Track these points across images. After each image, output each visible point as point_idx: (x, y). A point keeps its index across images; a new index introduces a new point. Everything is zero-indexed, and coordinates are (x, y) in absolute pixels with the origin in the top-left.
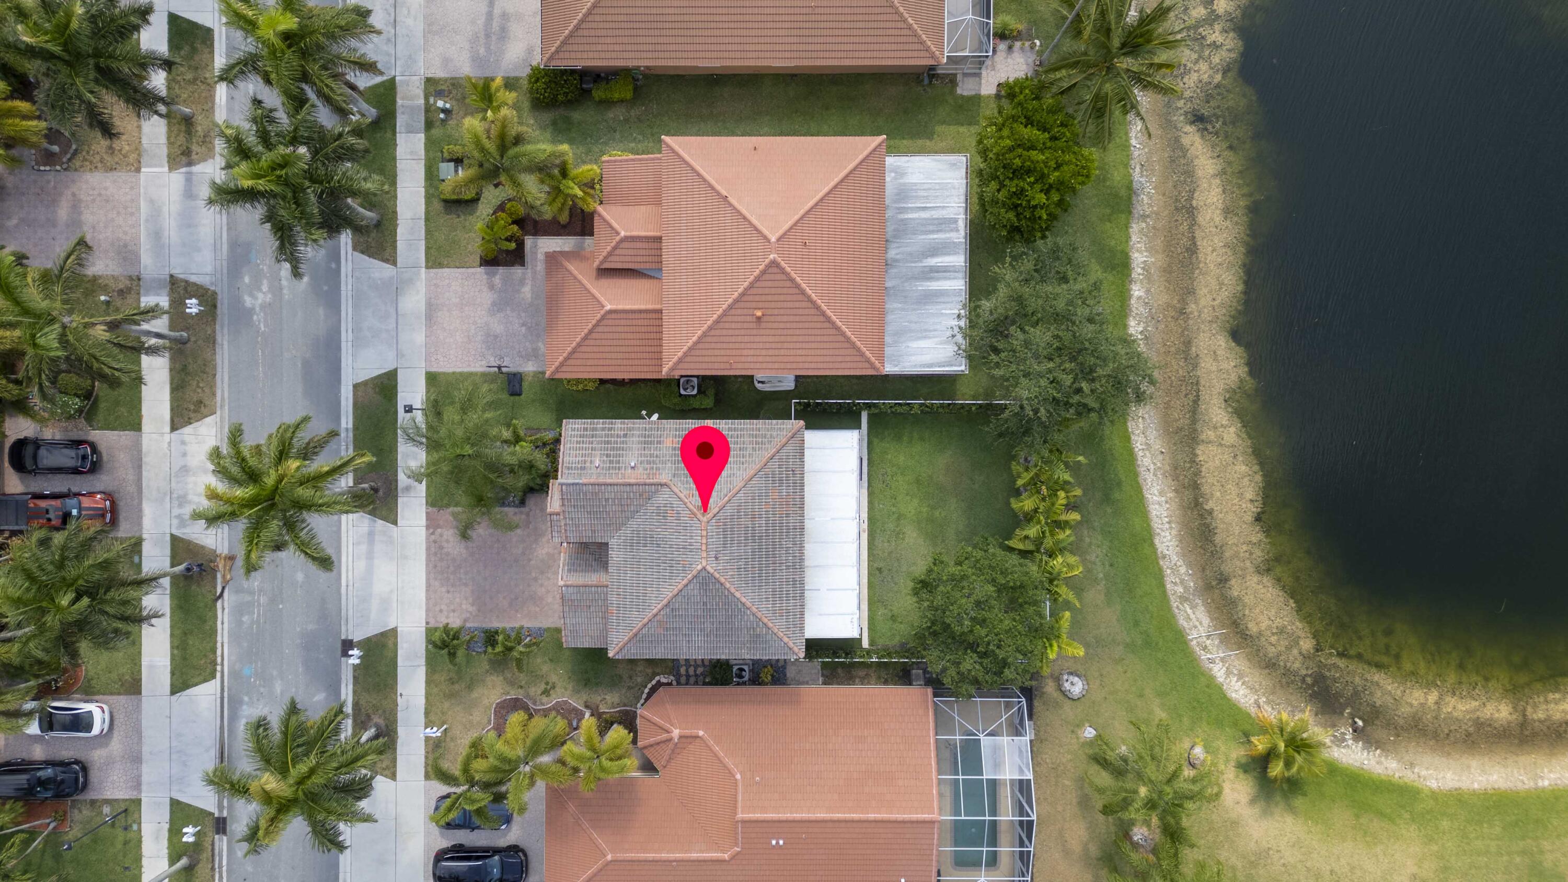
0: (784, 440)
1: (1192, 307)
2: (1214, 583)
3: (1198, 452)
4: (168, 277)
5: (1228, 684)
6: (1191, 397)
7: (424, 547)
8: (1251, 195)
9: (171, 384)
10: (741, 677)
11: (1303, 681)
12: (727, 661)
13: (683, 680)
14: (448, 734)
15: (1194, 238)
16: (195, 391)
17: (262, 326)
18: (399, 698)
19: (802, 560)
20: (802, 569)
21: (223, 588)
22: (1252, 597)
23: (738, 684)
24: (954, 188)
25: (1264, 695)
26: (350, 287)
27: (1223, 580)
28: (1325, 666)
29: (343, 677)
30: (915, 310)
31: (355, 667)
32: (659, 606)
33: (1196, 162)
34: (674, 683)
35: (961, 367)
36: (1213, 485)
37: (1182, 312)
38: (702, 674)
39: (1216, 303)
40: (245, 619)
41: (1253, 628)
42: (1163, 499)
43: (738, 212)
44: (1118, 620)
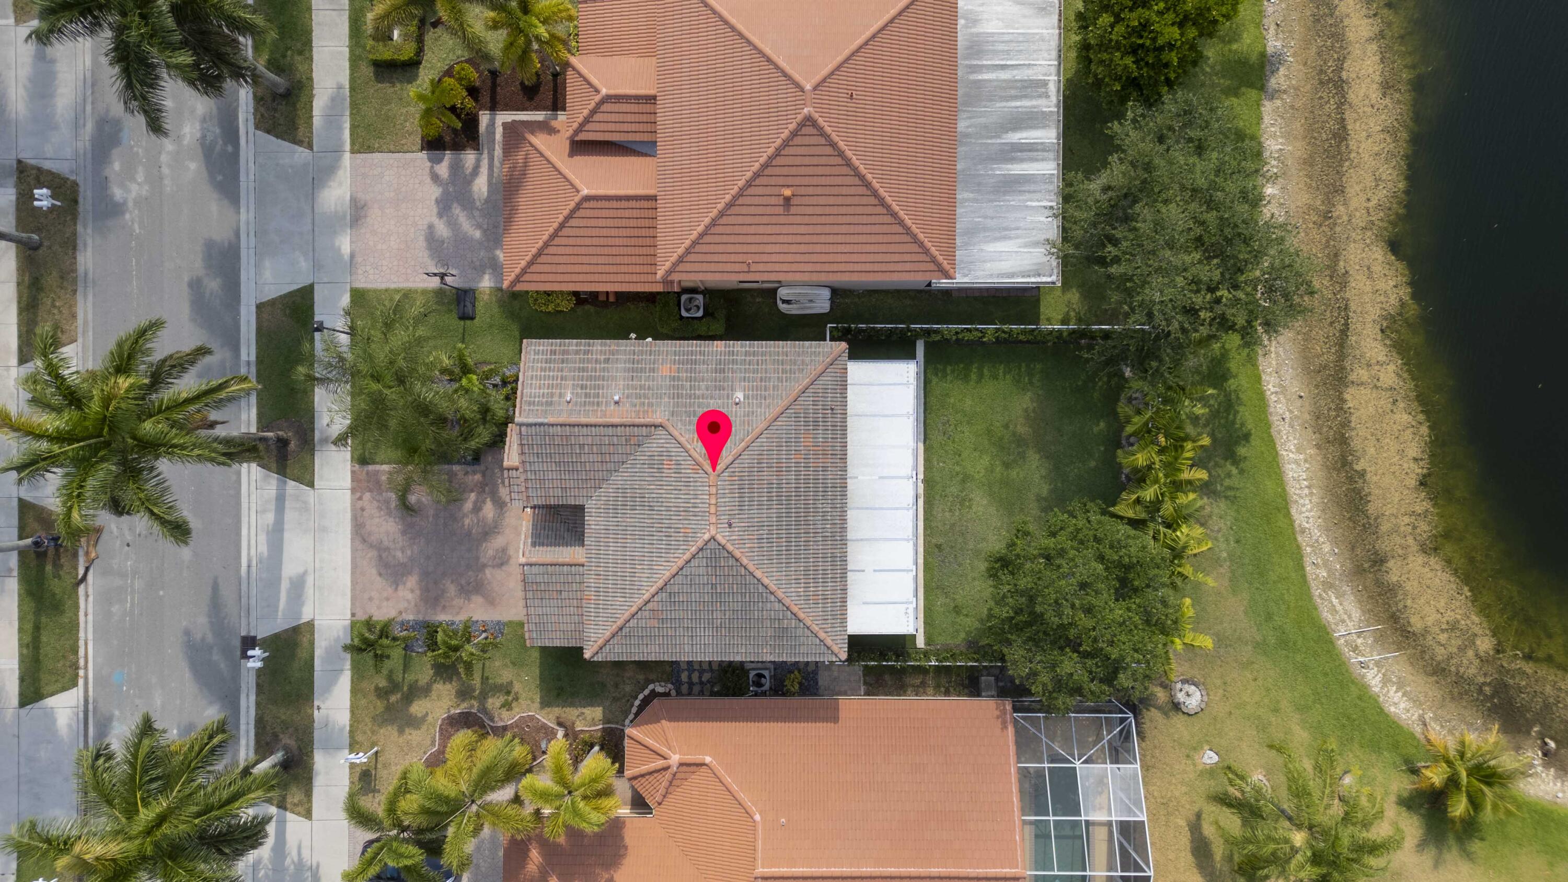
0: (820, 368)
1: (1340, 210)
2: (1366, 565)
3: (1347, 396)
4: (15, 163)
5: (1385, 695)
6: (1338, 326)
7: (348, 516)
8: (1414, 67)
9: (19, 302)
10: (760, 685)
11: (1480, 691)
12: (742, 663)
13: (685, 689)
14: (380, 759)
15: (1343, 120)
16: (49, 312)
17: (136, 226)
18: (316, 712)
19: (844, 529)
20: (844, 542)
21: (87, 569)
22: (1415, 583)
23: (756, 695)
24: (1043, 40)
25: (1430, 709)
26: (252, 177)
27: (1379, 561)
28: (1508, 671)
29: (243, 686)
30: (991, 201)
31: (259, 671)
32: (653, 590)
33: (1346, 22)
34: (673, 693)
35: (1051, 277)
36: (1366, 439)
37: (1327, 216)
38: (708, 681)
39: (1371, 204)
40: (115, 609)
41: (1417, 624)
42: (1302, 457)
43: (760, 52)
44: (1246, 613)
